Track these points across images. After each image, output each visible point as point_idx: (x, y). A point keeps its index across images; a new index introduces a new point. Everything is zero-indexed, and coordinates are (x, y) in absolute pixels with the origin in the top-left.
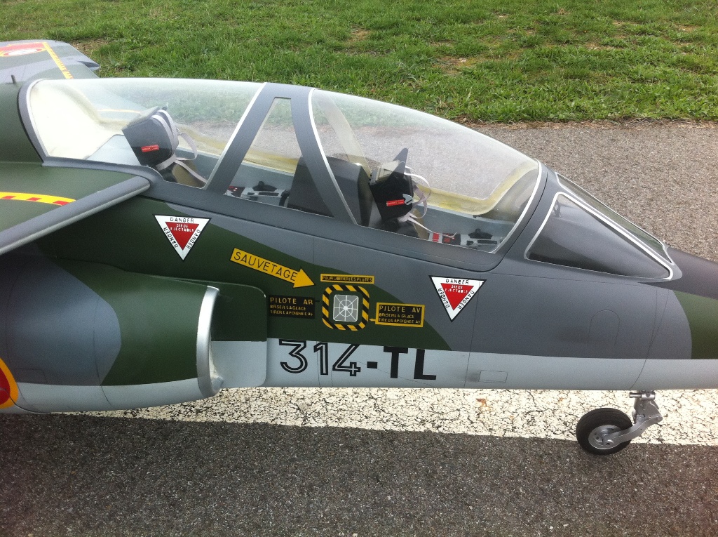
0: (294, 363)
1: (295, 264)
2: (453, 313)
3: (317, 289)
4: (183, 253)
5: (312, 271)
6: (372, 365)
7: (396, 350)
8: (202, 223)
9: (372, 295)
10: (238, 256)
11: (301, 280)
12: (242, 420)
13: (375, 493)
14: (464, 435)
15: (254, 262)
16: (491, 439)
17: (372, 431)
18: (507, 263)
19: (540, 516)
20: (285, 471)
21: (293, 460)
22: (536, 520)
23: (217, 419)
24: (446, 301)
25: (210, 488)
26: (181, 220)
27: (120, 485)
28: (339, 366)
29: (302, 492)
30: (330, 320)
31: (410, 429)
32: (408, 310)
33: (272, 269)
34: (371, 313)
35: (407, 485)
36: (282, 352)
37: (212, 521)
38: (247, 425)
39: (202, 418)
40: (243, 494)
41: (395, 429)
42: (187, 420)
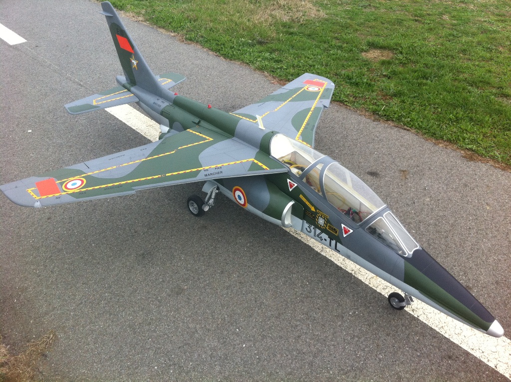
0: (309, 230)
1: (313, 205)
2: (345, 236)
3: (316, 213)
4: (290, 190)
5: (316, 208)
6: (325, 240)
7: (331, 239)
8: (296, 185)
9: (328, 221)
10: (301, 196)
11: (313, 209)
12: (305, 242)
13: (322, 278)
14: (361, 280)
15: (304, 199)
16: (367, 286)
17: (336, 264)
18: (360, 229)
19: (357, 309)
20: (304, 260)
21: (309, 259)
22: (355, 309)
23: (300, 238)
24: (344, 232)
25: (285, 253)
26: (292, 182)
27: (265, 241)
28: (318, 236)
29: (304, 267)
30: (317, 222)
31: (347, 270)
32: (335, 229)
33: (307, 203)
34: (326, 225)
35: (331, 281)
36: (306, 225)
37: (279, 261)
38: (305, 244)
39: (296, 236)
40: (291, 259)
41: (343, 268)
42: (292, 234)
